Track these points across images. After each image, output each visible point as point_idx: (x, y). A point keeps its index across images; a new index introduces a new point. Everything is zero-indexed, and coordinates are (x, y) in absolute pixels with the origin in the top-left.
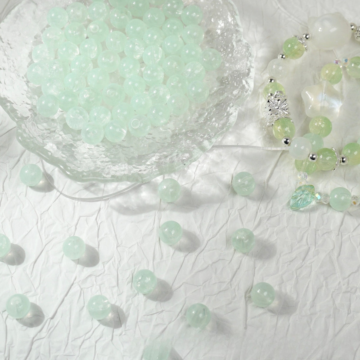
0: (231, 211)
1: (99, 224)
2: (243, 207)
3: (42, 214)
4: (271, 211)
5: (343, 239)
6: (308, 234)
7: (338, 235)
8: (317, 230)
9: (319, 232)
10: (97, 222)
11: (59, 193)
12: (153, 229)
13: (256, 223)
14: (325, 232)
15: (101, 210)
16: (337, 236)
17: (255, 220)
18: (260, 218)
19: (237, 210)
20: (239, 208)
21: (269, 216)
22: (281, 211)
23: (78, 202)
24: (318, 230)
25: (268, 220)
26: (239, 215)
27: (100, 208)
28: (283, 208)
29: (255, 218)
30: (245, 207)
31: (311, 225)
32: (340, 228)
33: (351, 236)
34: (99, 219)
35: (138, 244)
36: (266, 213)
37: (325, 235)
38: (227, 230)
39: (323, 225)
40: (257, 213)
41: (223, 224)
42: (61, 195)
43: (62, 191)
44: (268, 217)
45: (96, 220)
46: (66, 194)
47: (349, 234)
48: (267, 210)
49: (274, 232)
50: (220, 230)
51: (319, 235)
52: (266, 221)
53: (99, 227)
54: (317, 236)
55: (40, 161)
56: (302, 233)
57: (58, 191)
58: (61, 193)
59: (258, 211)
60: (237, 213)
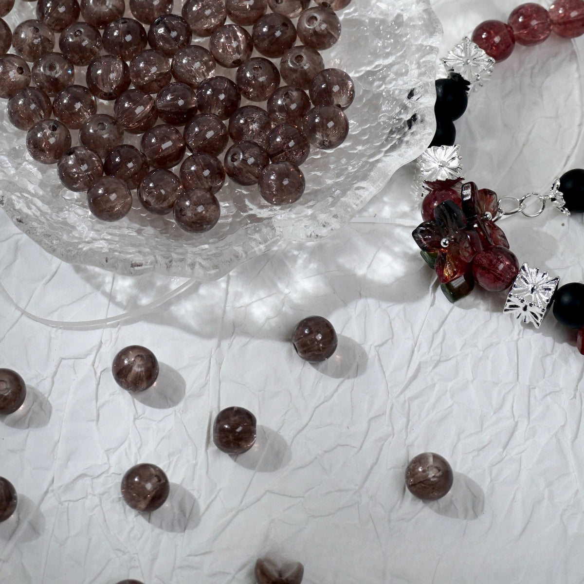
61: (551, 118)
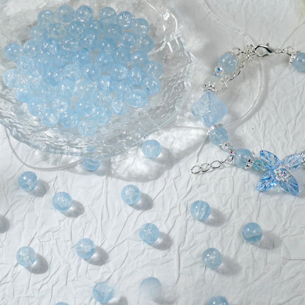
0: (167, 180)
1: (56, 190)
2: (178, 177)
3: (8, 180)
4: (201, 180)
5: (261, 204)
6: (232, 199)
7: (258, 200)
8: (239, 196)
9: (241, 197)
10: (54, 188)
11: (23, 164)
12: (101, 194)
13: (188, 190)
14: (246, 198)
15: (58, 178)
16: (256, 201)
17: (187, 187)
18: (192, 186)
19: (172, 179)
20: (174, 178)
21: (200, 184)
22: (209, 180)
23: (38, 172)
24: (241, 196)
25: (198, 187)
26: (174, 183)
27: (57, 176)
28: (211, 178)
29: (187, 186)
30: (179, 176)
31: (234, 192)
32: (259, 195)
33: (268, 201)
34: (56, 185)
35: (88, 206)
36: (197, 182)
37: (246, 200)
38: (164, 196)
39: (244, 192)
40: (189, 181)
41: (160, 190)
42: (24, 166)
43: (25, 162)
44: (198, 185)
45: (54, 186)
46: (29, 164)
47: (267, 200)
48: (197, 179)
49: (203, 198)
50: (157, 195)
51: (241, 200)
52: (196, 188)
53: (56, 192)
54: (239, 201)
55: (7, 137)
56: (227, 198)
57: (22, 162)
58: (24, 164)
59: (190, 180)
60: (172, 181)
61: (248, 85)
